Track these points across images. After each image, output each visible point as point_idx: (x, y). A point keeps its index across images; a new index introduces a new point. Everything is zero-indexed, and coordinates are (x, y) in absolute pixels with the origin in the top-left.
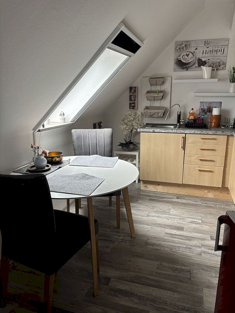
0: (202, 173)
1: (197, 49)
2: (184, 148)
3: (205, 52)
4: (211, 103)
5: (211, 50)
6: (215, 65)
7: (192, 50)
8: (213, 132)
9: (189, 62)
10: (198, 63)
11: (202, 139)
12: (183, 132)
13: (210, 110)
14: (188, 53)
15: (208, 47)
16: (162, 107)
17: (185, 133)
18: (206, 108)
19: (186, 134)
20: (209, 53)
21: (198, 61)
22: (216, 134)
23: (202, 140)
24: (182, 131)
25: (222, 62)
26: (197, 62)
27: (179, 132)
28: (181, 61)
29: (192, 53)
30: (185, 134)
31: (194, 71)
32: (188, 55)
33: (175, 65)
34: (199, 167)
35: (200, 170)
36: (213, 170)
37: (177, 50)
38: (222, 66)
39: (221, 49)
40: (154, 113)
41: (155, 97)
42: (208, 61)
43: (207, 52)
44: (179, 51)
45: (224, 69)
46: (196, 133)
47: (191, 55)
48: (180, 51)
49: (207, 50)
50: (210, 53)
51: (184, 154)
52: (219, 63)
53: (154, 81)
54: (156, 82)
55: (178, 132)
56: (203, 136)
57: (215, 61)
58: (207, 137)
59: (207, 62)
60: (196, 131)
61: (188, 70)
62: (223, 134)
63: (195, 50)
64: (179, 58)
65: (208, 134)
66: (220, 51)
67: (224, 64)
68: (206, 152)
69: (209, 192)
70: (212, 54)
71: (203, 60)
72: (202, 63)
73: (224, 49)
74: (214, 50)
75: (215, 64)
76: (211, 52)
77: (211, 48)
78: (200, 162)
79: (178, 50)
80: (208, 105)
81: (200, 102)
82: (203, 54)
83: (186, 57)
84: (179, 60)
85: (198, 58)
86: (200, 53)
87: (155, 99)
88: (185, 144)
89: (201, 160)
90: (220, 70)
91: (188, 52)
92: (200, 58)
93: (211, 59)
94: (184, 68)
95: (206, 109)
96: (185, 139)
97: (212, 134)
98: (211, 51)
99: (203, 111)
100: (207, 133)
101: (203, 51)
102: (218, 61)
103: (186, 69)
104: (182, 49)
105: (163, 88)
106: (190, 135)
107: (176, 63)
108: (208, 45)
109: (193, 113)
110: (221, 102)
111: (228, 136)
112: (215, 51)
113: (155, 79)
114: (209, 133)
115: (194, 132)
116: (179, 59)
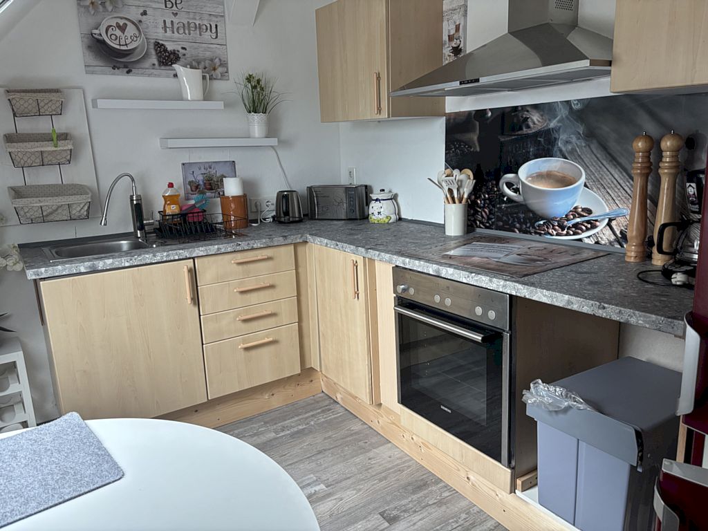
0: (253, 353)
1: (144, 13)
2: (196, 300)
3: (169, 24)
4: (210, 165)
5: (186, 23)
6: (203, 67)
7: (134, 14)
8: (264, 241)
9: (130, 47)
10: (157, 54)
11: (239, 264)
12: (188, 256)
13: (213, 185)
14: (121, 22)
15: (176, 14)
16: (70, 185)
17: (193, 256)
18: (200, 178)
19: (193, 258)
20: (181, 31)
21: (156, 50)
22: (272, 244)
23: (240, 267)
24: (185, 253)
25: (217, 60)
26: (153, 52)
27: (177, 258)
28: (103, 42)
29: (133, 23)
30: (192, 260)
31: (149, 75)
32: (123, 28)
33: (87, 53)
34: (244, 341)
35: (247, 349)
36: (277, 338)
37: (86, 7)
38: (220, 70)
39: (211, 26)
40: (54, 208)
41: (45, 155)
42: (183, 51)
43: (176, 26)
44: (92, 13)
45: (224, 78)
46: (223, 251)
47: (131, 30)
48: (96, 11)
49: (176, 20)
50: (184, 30)
51: (200, 316)
52: (212, 60)
53: (31, 101)
54: (35, 104)
55: (172, 258)
56: (240, 257)
57: (201, 55)
58: (250, 256)
59: (180, 55)
60: (221, 246)
61: (131, 74)
62: (286, 242)
63: (140, 16)
64: (96, 32)
65: (253, 249)
66: (207, 29)
67: (224, 64)
68: (254, 298)
69: (273, 395)
70: (190, 34)
71: (170, 47)
72: (169, 57)
73: (216, 26)
74: (192, 25)
75: (203, 63)
76: (186, 27)
77: (183, 18)
78: (244, 326)
79: (89, 6)
80: (203, 171)
81: (183, 164)
82: (166, 32)
83: (118, 32)
84: (98, 41)
85: (153, 41)
86: (156, 27)
87: (44, 161)
88: (197, 286)
89: (245, 321)
90: (215, 79)
91: (121, 18)
92: (161, 42)
93: (190, 47)
94: (118, 65)
95: (201, 183)
96: (193, 273)
97: (262, 246)
98: (186, 25)
99: (194, 189)
100: (252, 245)
101: (165, 21)
102: (208, 54)
103: (127, 70)
104: (101, 7)
105: (61, 124)
106: (206, 259)
107: (89, 47)
108: (174, 8)
109: (176, 195)
110: (234, 162)
111: (296, 245)
112: (196, 27)
113: (35, 95)
114: (255, 246)
115: (219, 249)
116: (96, 36)
